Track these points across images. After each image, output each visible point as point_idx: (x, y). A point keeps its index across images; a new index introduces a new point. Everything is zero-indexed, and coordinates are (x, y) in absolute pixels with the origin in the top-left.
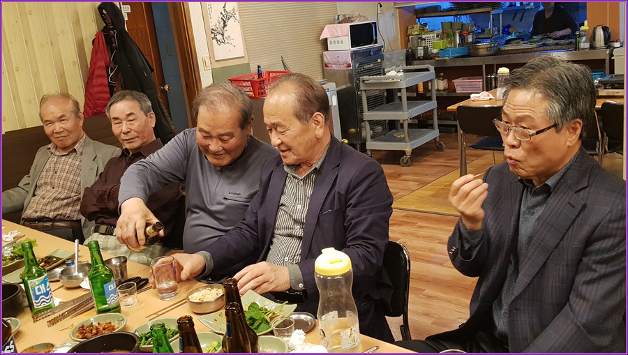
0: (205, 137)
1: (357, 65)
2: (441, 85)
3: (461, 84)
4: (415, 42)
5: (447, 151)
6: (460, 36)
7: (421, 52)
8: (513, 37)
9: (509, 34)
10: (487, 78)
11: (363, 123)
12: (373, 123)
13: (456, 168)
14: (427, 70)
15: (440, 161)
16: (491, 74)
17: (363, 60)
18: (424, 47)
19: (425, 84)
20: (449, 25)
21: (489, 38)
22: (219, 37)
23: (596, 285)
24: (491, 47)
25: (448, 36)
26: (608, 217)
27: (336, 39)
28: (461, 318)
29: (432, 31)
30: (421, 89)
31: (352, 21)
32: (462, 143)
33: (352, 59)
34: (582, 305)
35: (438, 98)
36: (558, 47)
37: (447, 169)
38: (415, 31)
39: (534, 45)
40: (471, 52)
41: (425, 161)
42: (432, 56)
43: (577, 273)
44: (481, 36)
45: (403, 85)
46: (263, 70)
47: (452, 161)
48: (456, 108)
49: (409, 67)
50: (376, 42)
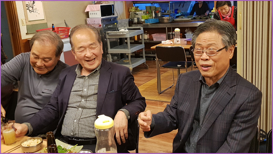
0: (36, 58)
1: (104, 26)
2: (146, 37)
3: (155, 36)
4: (133, 16)
5: (150, 69)
6: (155, 13)
7: (136, 20)
8: (179, 15)
9: (178, 13)
10: (168, 34)
11: (108, 55)
12: (113, 55)
13: (154, 77)
14: (140, 29)
15: (146, 74)
16: (170, 32)
17: (107, 23)
18: (137, 18)
19: (138, 36)
20: (149, 8)
21: (169, 15)
22: (31, 9)
23: (241, 133)
24: (170, 19)
25: (149, 13)
26: (247, 101)
27: (93, 12)
28: (161, 151)
29: (141, 10)
30: (136, 39)
31: (101, 4)
32: (158, 65)
33: (102, 23)
34: (234, 142)
35: (145, 43)
36: (201, 20)
37: (150, 78)
38: (133, 9)
39: (190, 19)
40: (161, 21)
41: (139, 74)
42: (141, 22)
43: (231, 127)
44: (165, 14)
45: (128, 36)
46: (55, 26)
47: (152, 74)
48: (155, 47)
49: (130, 27)
50: (114, 15)
